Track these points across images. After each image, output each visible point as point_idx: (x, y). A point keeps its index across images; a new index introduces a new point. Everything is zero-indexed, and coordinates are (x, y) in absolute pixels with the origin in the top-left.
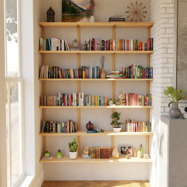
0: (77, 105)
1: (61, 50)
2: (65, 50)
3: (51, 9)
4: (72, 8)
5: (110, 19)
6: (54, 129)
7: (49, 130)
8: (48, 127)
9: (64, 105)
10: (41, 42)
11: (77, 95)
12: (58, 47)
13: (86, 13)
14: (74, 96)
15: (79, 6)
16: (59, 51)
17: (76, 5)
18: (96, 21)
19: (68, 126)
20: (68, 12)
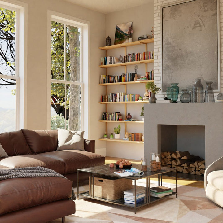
0: (120, 101)
1: (112, 64)
2: (114, 63)
3: (108, 37)
4: (121, 34)
5: (138, 38)
6: (108, 118)
7: (105, 119)
8: (105, 117)
9: (112, 101)
10: (102, 60)
11: (120, 94)
12: (110, 62)
13: (128, 36)
14: (117, 94)
15: (124, 32)
16: (111, 65)
17: (123, 32)
18: (133, 41)
19: (115, 116)
20: (118, 38)
